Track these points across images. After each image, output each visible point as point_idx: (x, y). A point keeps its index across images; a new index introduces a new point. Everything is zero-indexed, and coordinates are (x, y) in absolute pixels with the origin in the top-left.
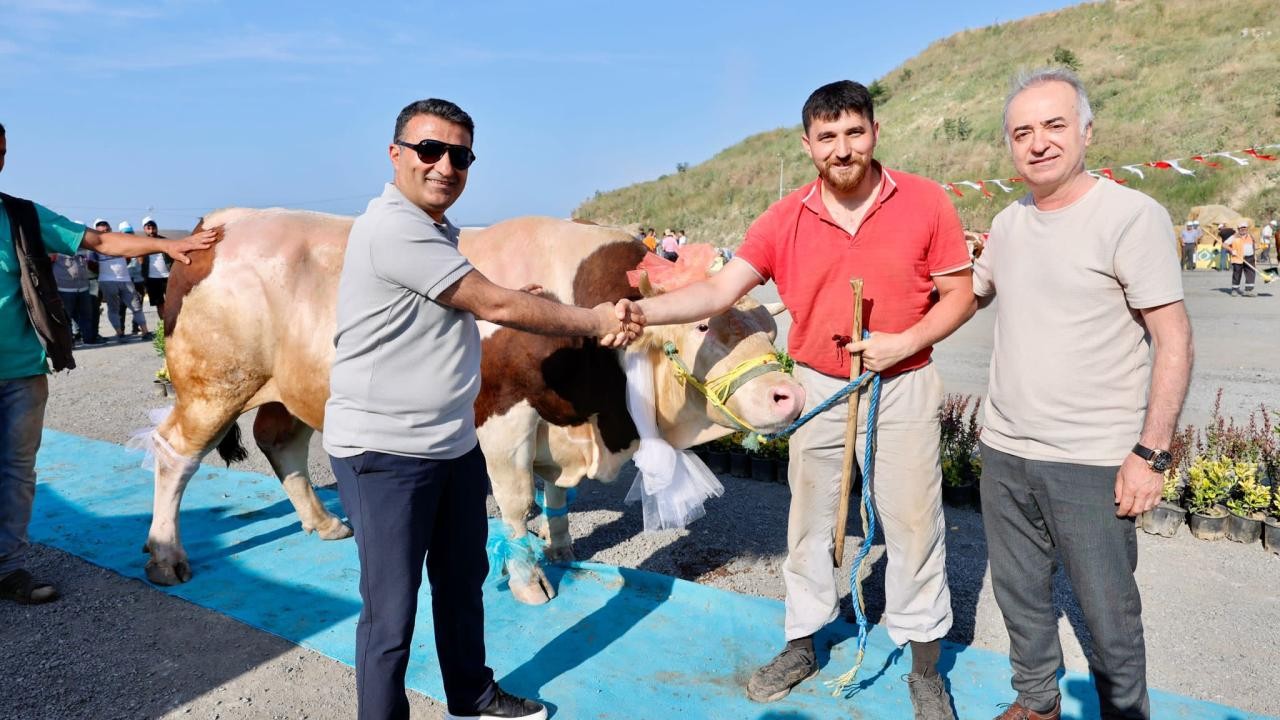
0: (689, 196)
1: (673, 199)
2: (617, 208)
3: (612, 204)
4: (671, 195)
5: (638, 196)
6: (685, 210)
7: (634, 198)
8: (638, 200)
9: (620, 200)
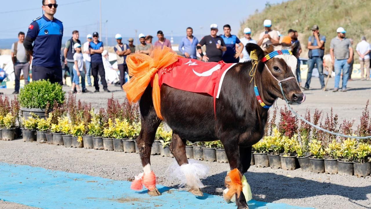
0: (352, 8)
1: (338, 10)
2: (284, 19)
3: (279, 16)
4: (336, 7)
5: (304, 7)
6: (348, 21)
7: (300, 10)
8: (304, 12)
9: (288, 12)
